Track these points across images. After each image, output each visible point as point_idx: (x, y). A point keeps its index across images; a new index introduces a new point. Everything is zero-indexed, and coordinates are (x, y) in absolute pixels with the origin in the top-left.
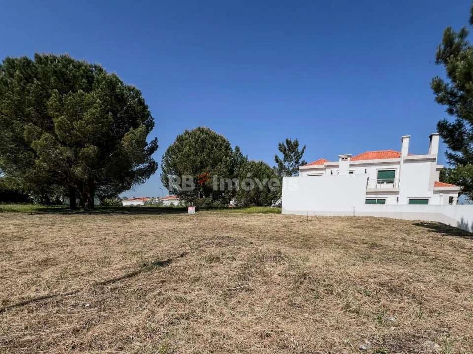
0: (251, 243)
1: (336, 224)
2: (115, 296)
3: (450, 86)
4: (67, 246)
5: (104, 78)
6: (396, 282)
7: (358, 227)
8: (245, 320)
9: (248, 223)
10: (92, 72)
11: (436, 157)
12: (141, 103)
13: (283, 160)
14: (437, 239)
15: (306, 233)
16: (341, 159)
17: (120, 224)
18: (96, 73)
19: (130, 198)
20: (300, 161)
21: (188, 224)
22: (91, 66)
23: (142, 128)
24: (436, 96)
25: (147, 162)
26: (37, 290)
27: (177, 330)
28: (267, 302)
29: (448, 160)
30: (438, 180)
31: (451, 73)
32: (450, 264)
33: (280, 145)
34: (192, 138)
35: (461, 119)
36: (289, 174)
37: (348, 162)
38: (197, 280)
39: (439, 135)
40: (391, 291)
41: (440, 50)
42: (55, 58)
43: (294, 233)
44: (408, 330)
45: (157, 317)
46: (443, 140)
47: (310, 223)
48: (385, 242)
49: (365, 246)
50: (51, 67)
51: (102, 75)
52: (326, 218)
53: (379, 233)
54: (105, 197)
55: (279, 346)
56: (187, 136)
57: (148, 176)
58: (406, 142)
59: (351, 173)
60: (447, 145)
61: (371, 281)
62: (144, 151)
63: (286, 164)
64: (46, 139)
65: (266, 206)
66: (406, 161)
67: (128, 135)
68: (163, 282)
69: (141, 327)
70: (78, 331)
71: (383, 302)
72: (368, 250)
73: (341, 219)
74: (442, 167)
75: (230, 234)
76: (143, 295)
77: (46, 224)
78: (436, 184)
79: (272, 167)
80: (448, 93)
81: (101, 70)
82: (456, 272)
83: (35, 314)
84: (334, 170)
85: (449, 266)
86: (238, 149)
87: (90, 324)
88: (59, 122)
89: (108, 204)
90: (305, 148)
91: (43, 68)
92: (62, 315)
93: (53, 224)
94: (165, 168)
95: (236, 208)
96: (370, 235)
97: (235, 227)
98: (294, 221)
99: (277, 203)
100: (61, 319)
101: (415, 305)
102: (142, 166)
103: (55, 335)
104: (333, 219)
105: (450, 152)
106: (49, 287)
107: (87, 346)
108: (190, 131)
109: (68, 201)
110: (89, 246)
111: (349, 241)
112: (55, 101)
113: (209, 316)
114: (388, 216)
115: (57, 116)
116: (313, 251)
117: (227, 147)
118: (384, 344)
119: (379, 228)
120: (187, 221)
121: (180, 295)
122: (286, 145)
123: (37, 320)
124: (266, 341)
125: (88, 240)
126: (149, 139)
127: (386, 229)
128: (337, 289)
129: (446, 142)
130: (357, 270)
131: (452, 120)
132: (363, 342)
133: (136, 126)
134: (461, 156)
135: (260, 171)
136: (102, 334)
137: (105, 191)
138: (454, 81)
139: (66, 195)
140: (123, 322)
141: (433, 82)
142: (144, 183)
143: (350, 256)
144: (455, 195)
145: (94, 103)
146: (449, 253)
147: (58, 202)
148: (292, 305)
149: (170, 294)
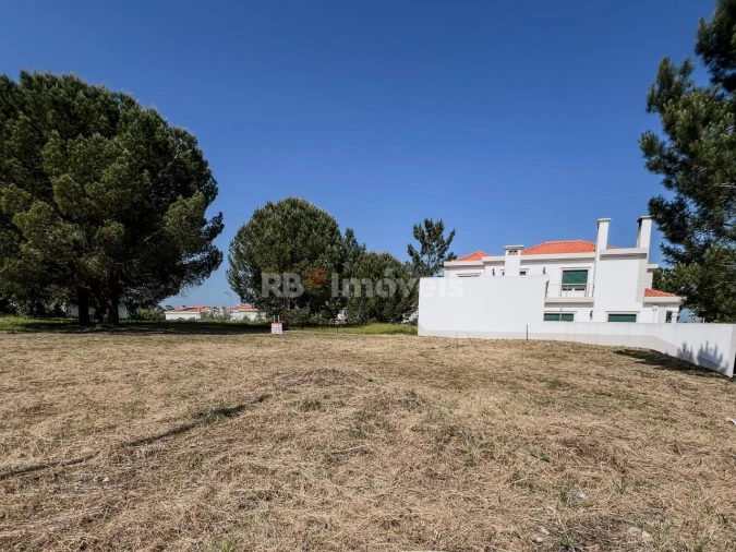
0: (371, 381)
1: (500, 350)
2: (152, 464)
3: (667, 145)
4: (74, 384)
5: (137, 115)
6: (588, 440)
7: (532, 356)
8: (359, 500)
9: (366, 349)
10: (116, 104)
11: (648, 252)
12: (197, 156)
13: (419, 252)
14: (648, 375)
15: (454, 365)
16: (507, 252)
17: (160, 348)
18: (123, 107)
19: (176, 308)
20: (446, 254)
21: (272, 350)
22: (114, 95)
23: (198, 197)
24: (647, 160)
25: (206, 250)
26: (23, 455)
27: (252, 517)
28: (394, 472)
29: (664, 257)
30: (650, 287)
31: (669, 127)
32: (666, 411)
33: (415, 228)
34: (278, 214)
35: (682, 196)
36: (429, 273)
37: (519, 256)
38: (284, 438)
39: (652, 218)
40: (580, 453)
41: (653, 92)
42: (54, 81)
43: (437, 364)
44: (604, 513)
45: (220, 497)
46: (658, 226)
47: (461, 350)
48: (572, 380)
49: (543, 384)
50: (47, 94)
51: (132, 110)
52: (484, 343)
53: (563, 366)
54: (137, 305)
55: (411, 539)
56: (270, 210)
57: (207, 274)
58: (604, 228)
59: (523, 273)
60: (662, 234)
61: (551, 437)
62: (200, 233)
63: (425, 258)
64: (39, 211)
65: (393, 323)
66: (604, 257)
67: (174, 207)
68: (230, 441)
69: (193, 513)
70: (90, 521)
71: (569, 470)
72: (548, 391)
73: (508, 344)
74: (656, 266)
75: (337, 367)
76: (198, 463)
77: (39, 349)
78: (647, 292)
79: (403, 262)
80: (664, 157)
81: (131, 103)
82: (675, 425)
83: (18, 495)
84: (498, 269)
85: (664, 416)
86: (350, 234)
87: (111, 510)
88: (61, 183)
89: (141, 318)
90: (453, 233)
91: (33, 96)
92: (63, 496)
93: (51, 349)
94: (235, 262)
95: (348, 325)
96: (551, 368)
97: (346, 355)
98: (436, 346)
99: (411, 319)
100: (62, 502)
101: (615, 474)
102: (197, 257)
103: (51, 529)
104: (495, 343)
105: (668, 244)
106: (42, 451)
107: (104, 545)
108: (275, 204)
109: (75, 312)
110: (110, 385)
111: (518, 378)
112: (54, 150)
113: (302, 493)
114: (577, 340)
115: (58, 174)
116: (464, 392)
117: (334, 230)
118: (569, 533)
119: (563, 358)
120: (270, 346)
121: (257, 461)
122: (425, 229)
123: (22, 505)
124: (391, 533)
125: (109, 374)
126: (210, 214)
127: (574, 359)
128: (501, 451)
129: (661, 229)
130: (529, 422)
131: (670, 196)
132: (537, 530)
133: (188, 194)
134: (683, 251)
136: (130, 525)
137: (136, 296)
138: (673, 138)
139: (71, 302)
140: (165, 506)
141: (643, 139)
142: (200, 284)
143: (521, 400)
144: (675, 310)
145: (120, 154)
146: (666, 395)
147: (58, 312)
148: (433, 476)
149: (242, 460)
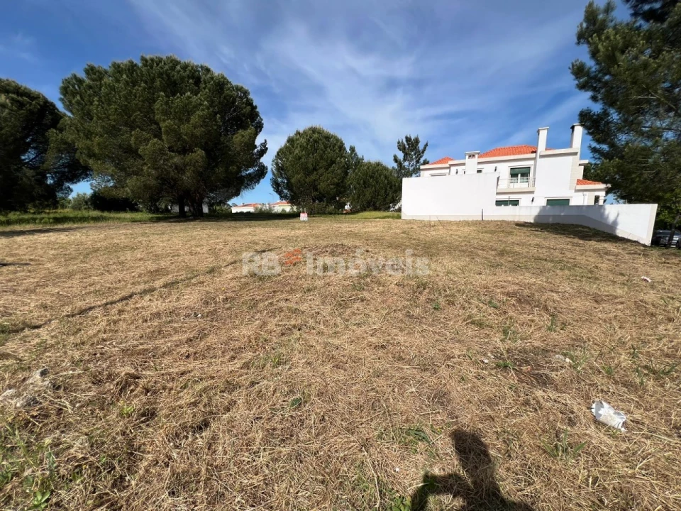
0: (368, 251)
1: (462, 229)
2: (227, 306)
3: (593, 69)
4: (178, 255)
5: (212, 78)
6: (526, 292)
7: (486, 232)
8: (359, 331)
9: (365, 230)
10: (199, 71)
11: (579, 151)
12: (250, 103)
13: (402, 160)
14: (578, 245)
15: (427, 239)
16: (467, 157)
17: (229, 232)
18: (203, 74)
19: (239, 204)
20: (422, 160)
21: (301, 232)
22: (197, 66)
23: (251, 130)
24: (576, 82)
25: (256, 165)
26: (150, 300)
27: (289, 341)
28: (384, 312)
29: (591, 155)
30: (581, 177)
31: (594, 54)
32: (591, 272)
33: (399, 143)
34: (304, 138)
35: (607, 108)
36: (409, 174)
37: (476, 159)
38: (309, 290)
39: (581, 125)
40: (519, 301)
41: (582, 28)
42: (160, 60)
43: (414, 239)
44: (537, 344)
45: (269, 327)
46: (586, 132)
47: (432, 229)
48: (517, 249)
49: (493, 253)
50: (156, 69)
51: (209, 75)
52: (450, 222)
53: (510, 239)
54: (213, 204)
55: (394, 357)
56: (298, 136)
57: (258, 181)
58: (543, 135)
59: (479, 171)
60: (590, 137)
61: (498, 291)
62: (253, 154)
63: (406, 164)
64: (154, 144)
65: (384, 211)
66: (542, 156)
67: (237, 138)
68: (274, 292)
69: (252, 337)
70: (191, 340)
71: (511, 313)
72: (497, 258)
73: (467, 223)
74: (586, 161)
75: (345, 242)
76: (256, 305)
77: (156, 234)
78: (579, 182)
79: (390, 167)
80: (592, 78)
81: (208, 70)
82: (598, 282)
83: (149, 324)
84: (460, 168)
85: (590, 275)
86: (353, 149)
87: (202, 335)
88: (166, 126)
89: (215, 211)
90: (427, 145)
91: (148, 71)
92: (175, 325)
93: (163, 233)
94: (276, 172)
95: (353, 212)
96: (500, 241)
97: (350, 234)
98: (415, 227)
99: (397, 207)
100: (174, 329)
101: (546, 316)
102: (251, 171)
103: (169, 344)
104: (459, 223)
105: (594, 144)
106: (161, 297)
107: (200, 355)
108: (301, 131)
109: (176, 209)
110: (200, 256)
111: (475, 248)
112: (162, 105)
113: (322, 327)
115: (164, 121)
116: (435, 259)
117: (342, 147)
118: (508, 358)
119: (510, 233)
120: (299, 229)
121: (293, 305)
122: (406, 143)
123: (151, 330)
124: (381, 353)
125: (198, 249)
126: (259, 141)
127: (519, 234)
128: (460, 299)
129: (589, 133)
130: (486, 278)
131: (597, 108)
132: (485, 355)
133: (245, 127)
134: (607, 149)
135: (376, 171)
136: (215, 344)
137: (213, 198)
138: (598, 63)
139: (173, 203)
140: (236, 333)
141: (573, 66)
142: (253, 188)
143: (477, 264)
144: (603, 193)
145: (201, 105)
146: (593, 259)
147: (167, 210)
148: (411, 317)
149: (282, 304)
